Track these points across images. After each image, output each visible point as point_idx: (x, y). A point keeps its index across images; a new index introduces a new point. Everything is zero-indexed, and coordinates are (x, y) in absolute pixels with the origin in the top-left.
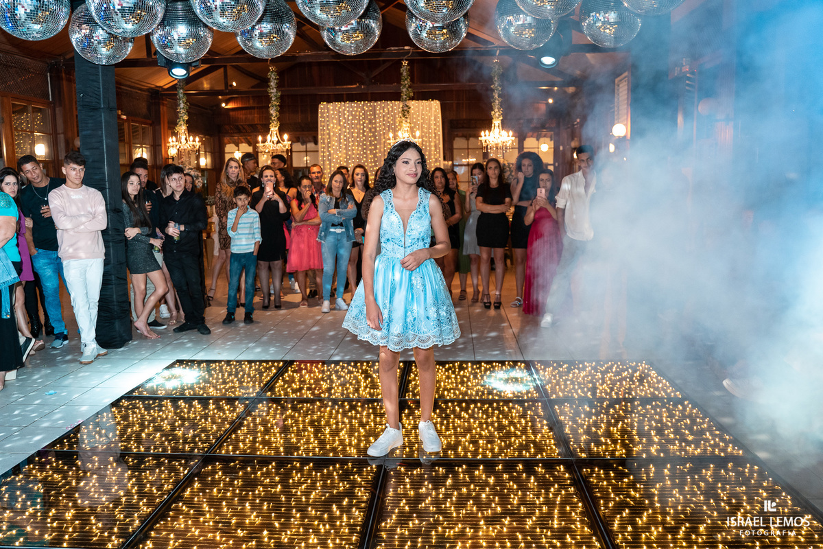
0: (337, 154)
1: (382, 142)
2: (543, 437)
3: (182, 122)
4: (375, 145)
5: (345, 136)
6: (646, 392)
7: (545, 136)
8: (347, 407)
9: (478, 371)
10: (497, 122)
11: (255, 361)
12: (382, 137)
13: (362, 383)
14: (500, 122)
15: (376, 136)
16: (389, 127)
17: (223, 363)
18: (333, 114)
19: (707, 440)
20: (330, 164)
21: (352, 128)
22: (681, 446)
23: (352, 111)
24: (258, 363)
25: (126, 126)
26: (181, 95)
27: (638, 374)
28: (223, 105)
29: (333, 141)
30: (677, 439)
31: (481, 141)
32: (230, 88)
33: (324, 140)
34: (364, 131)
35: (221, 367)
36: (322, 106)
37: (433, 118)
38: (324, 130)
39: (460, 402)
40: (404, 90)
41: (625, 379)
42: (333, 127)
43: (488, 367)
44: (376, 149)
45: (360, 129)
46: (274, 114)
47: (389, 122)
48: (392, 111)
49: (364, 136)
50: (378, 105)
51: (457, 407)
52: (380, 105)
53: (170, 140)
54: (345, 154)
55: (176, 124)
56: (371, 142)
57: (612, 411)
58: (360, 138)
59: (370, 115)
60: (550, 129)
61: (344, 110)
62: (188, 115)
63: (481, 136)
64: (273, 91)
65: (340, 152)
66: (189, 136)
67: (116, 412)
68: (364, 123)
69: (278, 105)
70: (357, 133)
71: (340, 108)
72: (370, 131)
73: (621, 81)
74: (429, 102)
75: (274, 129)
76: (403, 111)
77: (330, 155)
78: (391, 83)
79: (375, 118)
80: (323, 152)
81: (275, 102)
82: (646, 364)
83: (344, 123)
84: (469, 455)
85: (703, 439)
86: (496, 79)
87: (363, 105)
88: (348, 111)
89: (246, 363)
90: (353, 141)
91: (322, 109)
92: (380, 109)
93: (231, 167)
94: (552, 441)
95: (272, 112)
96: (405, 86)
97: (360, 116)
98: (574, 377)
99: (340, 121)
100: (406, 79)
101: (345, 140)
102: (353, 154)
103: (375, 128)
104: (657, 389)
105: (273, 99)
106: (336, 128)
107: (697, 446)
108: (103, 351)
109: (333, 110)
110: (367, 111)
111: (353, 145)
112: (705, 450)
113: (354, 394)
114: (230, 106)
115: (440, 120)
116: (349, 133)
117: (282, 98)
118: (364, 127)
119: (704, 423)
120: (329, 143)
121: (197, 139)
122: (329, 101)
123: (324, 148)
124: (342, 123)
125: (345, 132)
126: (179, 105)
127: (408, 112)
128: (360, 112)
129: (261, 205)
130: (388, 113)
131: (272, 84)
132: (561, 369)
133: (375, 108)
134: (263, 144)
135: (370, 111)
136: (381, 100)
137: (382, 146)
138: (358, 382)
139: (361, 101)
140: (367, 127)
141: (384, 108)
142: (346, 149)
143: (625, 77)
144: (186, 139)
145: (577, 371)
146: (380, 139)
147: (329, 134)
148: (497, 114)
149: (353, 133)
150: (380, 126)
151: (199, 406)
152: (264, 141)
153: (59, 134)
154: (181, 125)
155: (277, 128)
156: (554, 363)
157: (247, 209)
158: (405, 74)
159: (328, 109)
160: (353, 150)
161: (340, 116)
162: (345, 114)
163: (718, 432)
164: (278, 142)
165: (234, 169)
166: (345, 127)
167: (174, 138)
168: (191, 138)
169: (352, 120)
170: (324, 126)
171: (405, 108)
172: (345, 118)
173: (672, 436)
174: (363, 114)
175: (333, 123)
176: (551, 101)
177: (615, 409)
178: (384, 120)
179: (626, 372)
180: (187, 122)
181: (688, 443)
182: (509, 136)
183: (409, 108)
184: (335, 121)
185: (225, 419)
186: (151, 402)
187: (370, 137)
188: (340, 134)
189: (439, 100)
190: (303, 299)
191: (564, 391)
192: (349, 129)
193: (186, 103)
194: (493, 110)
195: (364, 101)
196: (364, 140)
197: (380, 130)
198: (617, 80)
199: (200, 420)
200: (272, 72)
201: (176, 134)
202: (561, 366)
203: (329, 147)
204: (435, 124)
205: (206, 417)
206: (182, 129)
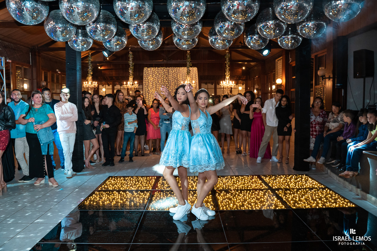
0: (152, 90)
1: (172, 85)
2: (276, 202)
3: (90, 75)
4: (169, 86)
5: (155, 82)
6: (309, 186)
7: (240, 83)
8: (192, 193)
9: (239, 179)
10: (228, 77)
11: (144, 177)
12: (172, 83)
13: (193, 184)
14: (229, 77)
15: (169, 82)
16: (175, 78)
17: (130, 177)
18: (150, 73)
19: (339, 202)
20: (148, 95)
21: (159, 79)
22: (330, 204)
23: (158, 72)
24: (145, 177)
25: (60, 76)
26: (90, 64)
27: (303, 179)
28: (99, 68)
29: (150, 84)
30: (328, 202)
31: (221, 85)
32: (106, 61)
33: (146, 84)
34: (164, 80)
35: (130, 179)
36: (145, 69)
37: (194, 75)
38: (146, 80)
39: (237, 190)
40: (188, 63)
41: (299, 181)
42: (150, 78)
43: (242, 178)
44: (169, 88)
45: (162, 79)
46: (131, 73)
47: (175, 76)
48: (176, 72)
49: (164, 82)
50: (170, 69)
51: (237, 192)
52: (171, 69)
53: (84, 83)
54: (155, 90)
55: (87, 76)
56: (167, 85)
57: (299, 193)
58: (162, 83)
59: (167, 73)
60: (243, 80)
61: (155, 71)
62: (93, 72)
63: (221, 83)
64: (131, 63)
65: (153, 89)
66: (93, 81)
67: (96, 196)
68: (164, 77)
69: (133, 69)
70: (161, 81)
71: (153, 70)
72: (167, 80)
73: (278, 60)
74: (192, 68)
75: (131, 79)
76: (187, 72)
77: (148, 90)
78: (177, 60)
79: (169, 75)
80: (146, 89)
81: (131, 67)
82: (305, 176)
83: (155, 77)
84: (250, 208)
85: (338, 201)
86: (227, 59)
87: (163, 69)
88: (157, 72)
89: (140, 177)
90: (159, 85)
91: (145, 70)
92: (171, 71)
93: (120, 96)
94: (280, 203)
95: (130, 71)
96: (188, 61)
97: (162, 74)
98: (278, 181)
99: (153, 76)
100: (189, 59)
101: (155, 84)
102: (159, 90)
103: (169, 79)
104: (313, 185)
105: (131, 66)
106: (151, 79)
107: (336, 204)
108: (75, 173)
109: (150, 71)
110: (165, 71)
111: (159, 86)
112: (339, 205)
113: (192, 188)
114: (102, 68)
115: (197, 76)
116: (157, 81)
117: (135, 66)
118: (164, 78)
119: (336, 196)
120: (148, 85)
121: (96, 83)
122: (148, 67)
123: (146, 87)
124: (154, 77)
125: (155, 80)
126: (88, 68)
127: (190, 72)
128: (162, 72)
129: (137, 111)
130: (175, 73)
131: (130, 59)
132: (272, 178)
133: (168, 70)
134: (126, 86)
135: (167, 71)
136: (171, 67)
137: (172, 87)
138: (192, 184)
139: (162, 67)
140: (165, 78)
141: (172, 70)
142: (156, 88)
143: (281, 59)
144: (91, 83)
145: (279, 179)
146: (171, 84)
147: (148, 81)
148: (228, 74)
149: (159, 81)
150: (171, 78)
151: (130, 194)
152: (126, 84)
153: (34, 79)
154: (89, 77)
155: (132, 79)
156: (268, 176)
157: (132, 113)
158: (188, 56)
159: (148, 70)
160: (159, 88)
161: (153, 74)
162: (155, 73)
163: (342, 199)
164: (133, 85)
165: (121, 96)
166: (155, 78)
167: (86, 82)
168: (94, 82)
169: (158, 75)
170: (146, 78)
171: (188, 71)
172: (155, 74)
173: (325, 201)
174: (164, 73)
175: (150, 77)
176: (244, 68)
177: (299, 192)
178: (173, 76)
179: (299, 179)
180: (92, 75)
181: (333, 203)
182: (233, 83)
183: (190, 71)
184: (151, 76)
185: (144, 198)
186: (108, 192)
187: (167, 83)
188: (153, 82)
189: (196, 67)
190: (150, 152)
191: (277, 186)
192: (157, 79)
193: (91, 67)
194: (226, 72)
195: (164, 67)
196: (164, 84)
197: (171, 80)
198: (276, 60)
199: (133, 199)
200: (131, 55)
201: (87, 81)
202: (272, 177)
203: (148, 87)
204: (195, 78)
205: (135, 197)
206: (90, 78)
